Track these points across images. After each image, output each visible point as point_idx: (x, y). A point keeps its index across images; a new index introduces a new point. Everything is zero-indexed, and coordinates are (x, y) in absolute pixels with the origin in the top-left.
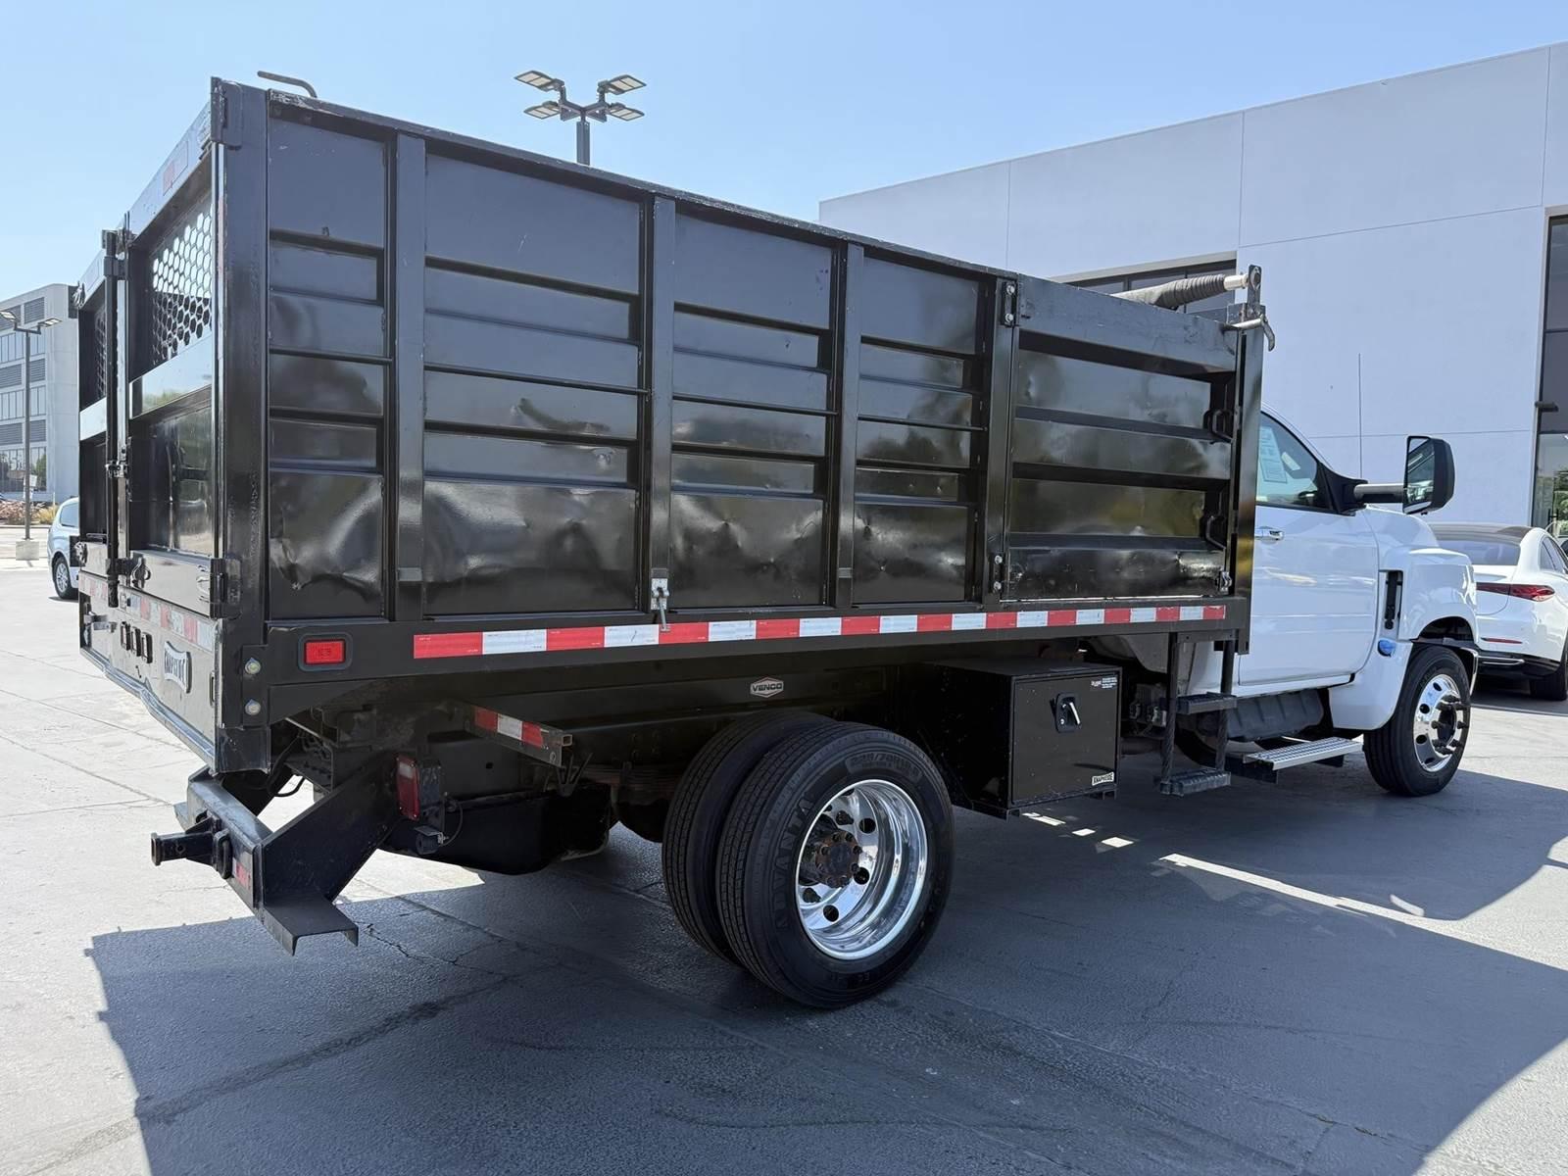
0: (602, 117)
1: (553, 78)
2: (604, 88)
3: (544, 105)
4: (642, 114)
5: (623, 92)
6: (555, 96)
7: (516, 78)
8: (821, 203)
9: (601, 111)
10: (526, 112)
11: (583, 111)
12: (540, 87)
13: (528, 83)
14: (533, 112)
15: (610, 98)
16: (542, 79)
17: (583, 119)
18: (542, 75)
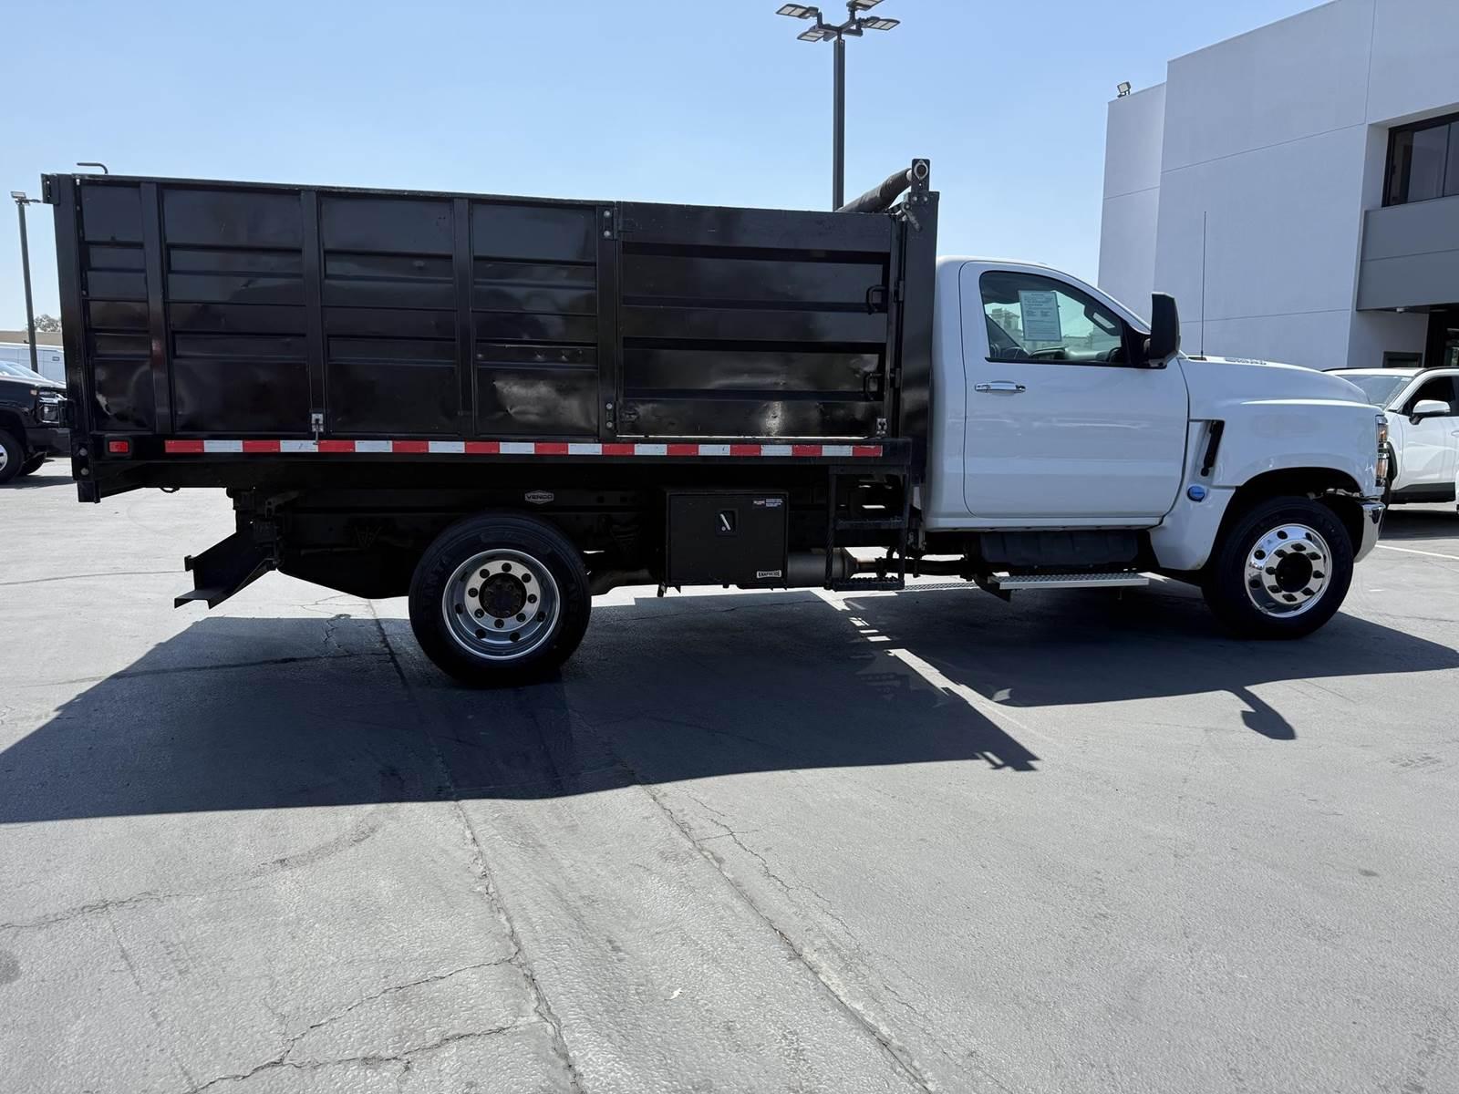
0: (858, 32)
1: (807, 7)
2: (853, 7)
3: (811, 30)
4: (898, 22)
5: (869, 7)
6: (813, 21)
7: (778, 13)
8: (1169, 62)
9: (857, 26)
10: (798, 38)
11: (839, 31)
12: (800, 16)
13: (788, 15)
14: (804, 37)
15: (860, 14)
16: (798, 9)
17: (840, 38)
18: (797, 7)
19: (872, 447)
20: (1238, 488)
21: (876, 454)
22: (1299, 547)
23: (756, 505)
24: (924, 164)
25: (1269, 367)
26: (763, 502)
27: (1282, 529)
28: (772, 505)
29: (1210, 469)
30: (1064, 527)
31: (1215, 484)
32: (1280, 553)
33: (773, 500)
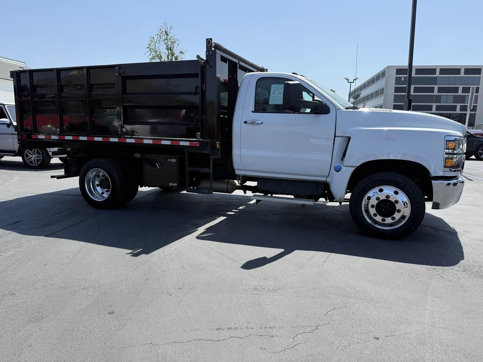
19: (196, 143)
20: (357, 167)
21: (197, 145)
22: (388, 197)
23: (168, 161)
24: (210, 40)
25: (393, 113)
26: (170, 160)
27: (381, 188)
28: (173, 161)
29: (344, 158)
30: (273, 177)
31: (345, 164)
32: (378, 199)
33: (174, 160)
